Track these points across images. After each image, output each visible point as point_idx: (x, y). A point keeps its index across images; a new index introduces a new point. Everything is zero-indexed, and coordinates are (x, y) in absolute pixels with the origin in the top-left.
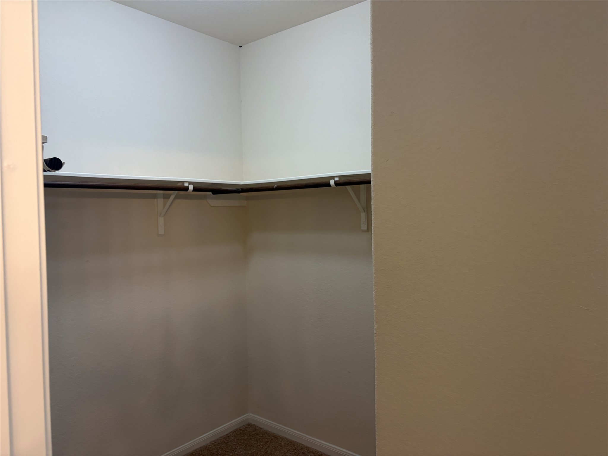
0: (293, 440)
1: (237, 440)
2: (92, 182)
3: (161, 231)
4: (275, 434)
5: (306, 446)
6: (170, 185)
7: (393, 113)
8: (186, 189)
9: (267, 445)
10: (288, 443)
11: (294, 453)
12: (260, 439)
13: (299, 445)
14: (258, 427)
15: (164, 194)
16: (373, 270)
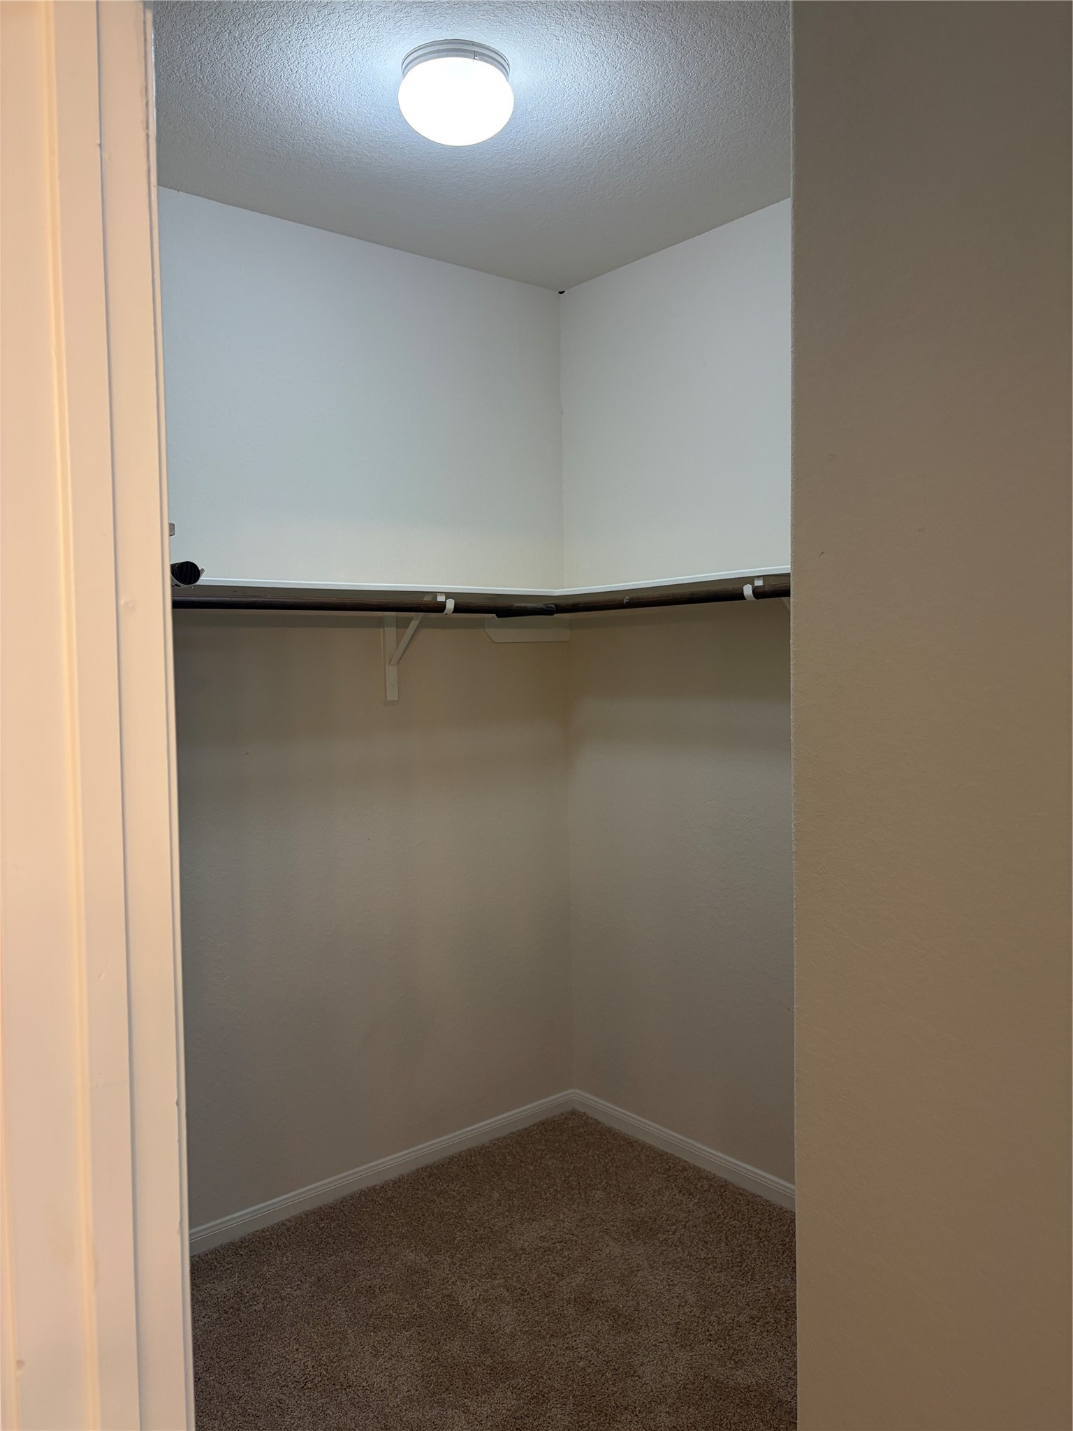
0: (667, 1151)
1: (546, 1140)
2: (254, 597)
3: (392, 695)
4: (627, 1135)
5: (694, 1166)
6: (407, 600)
7: (833, 456)
8: (441, 608)
9: (609, 1155)
10: (656, 1157)
11: (665, 1176)
12: (594, 1143)
13: (678, 1163)
14: (591, 1118)
15: (397, 618)
16: (792, 778)
